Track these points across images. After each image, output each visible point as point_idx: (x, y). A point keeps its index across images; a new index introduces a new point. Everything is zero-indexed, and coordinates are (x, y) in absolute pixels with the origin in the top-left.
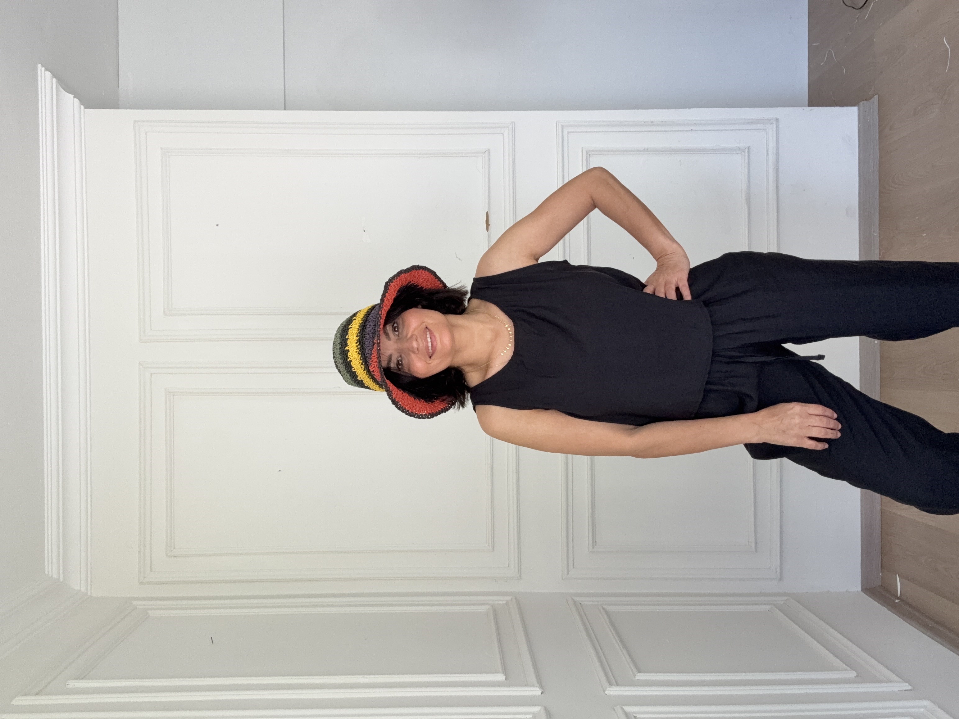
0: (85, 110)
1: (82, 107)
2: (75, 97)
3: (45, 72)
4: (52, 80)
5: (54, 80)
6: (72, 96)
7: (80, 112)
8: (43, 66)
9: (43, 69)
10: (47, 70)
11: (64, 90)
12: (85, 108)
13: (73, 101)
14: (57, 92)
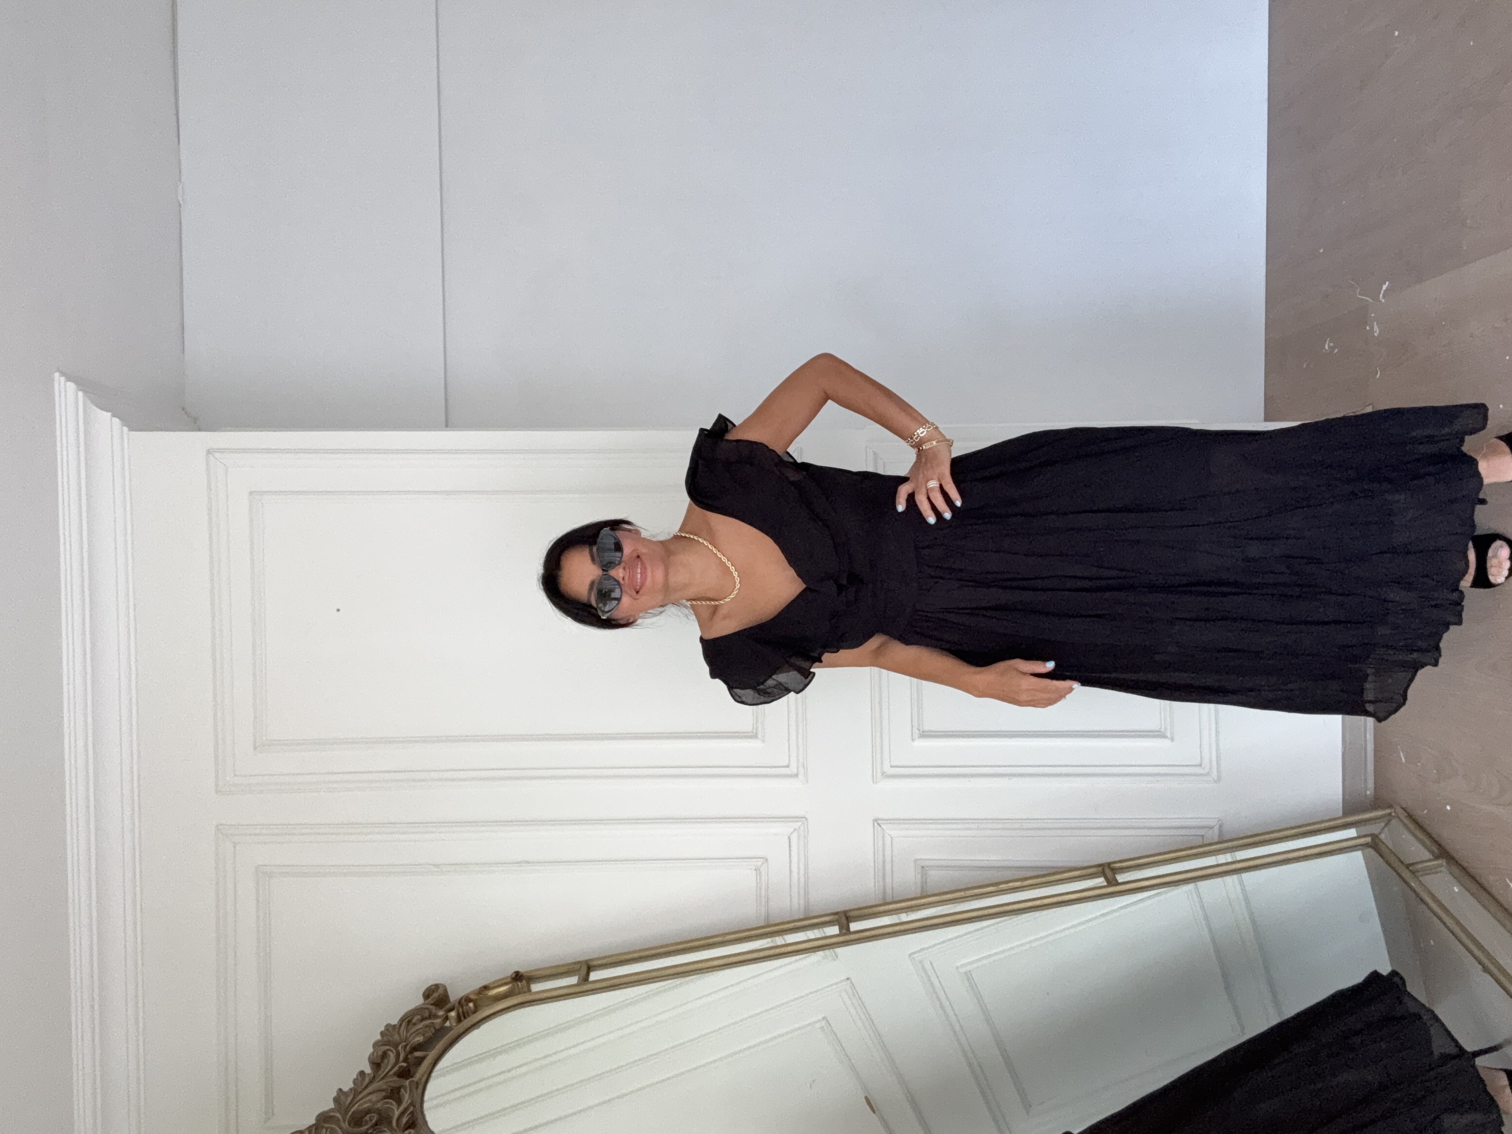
0: (131, 432)
1: (125, 429)
2: (114, 415)
3: (65, 385)
4: (77, 393)
5: (80, 394)
6: (109, 414)
7: (122, 438)
8: (63, 374)
9: (63, 379)
10: (69, 378)
11: (96, 406)
12: (132, 429)
13: (111, 420)
14: (85, 410)
